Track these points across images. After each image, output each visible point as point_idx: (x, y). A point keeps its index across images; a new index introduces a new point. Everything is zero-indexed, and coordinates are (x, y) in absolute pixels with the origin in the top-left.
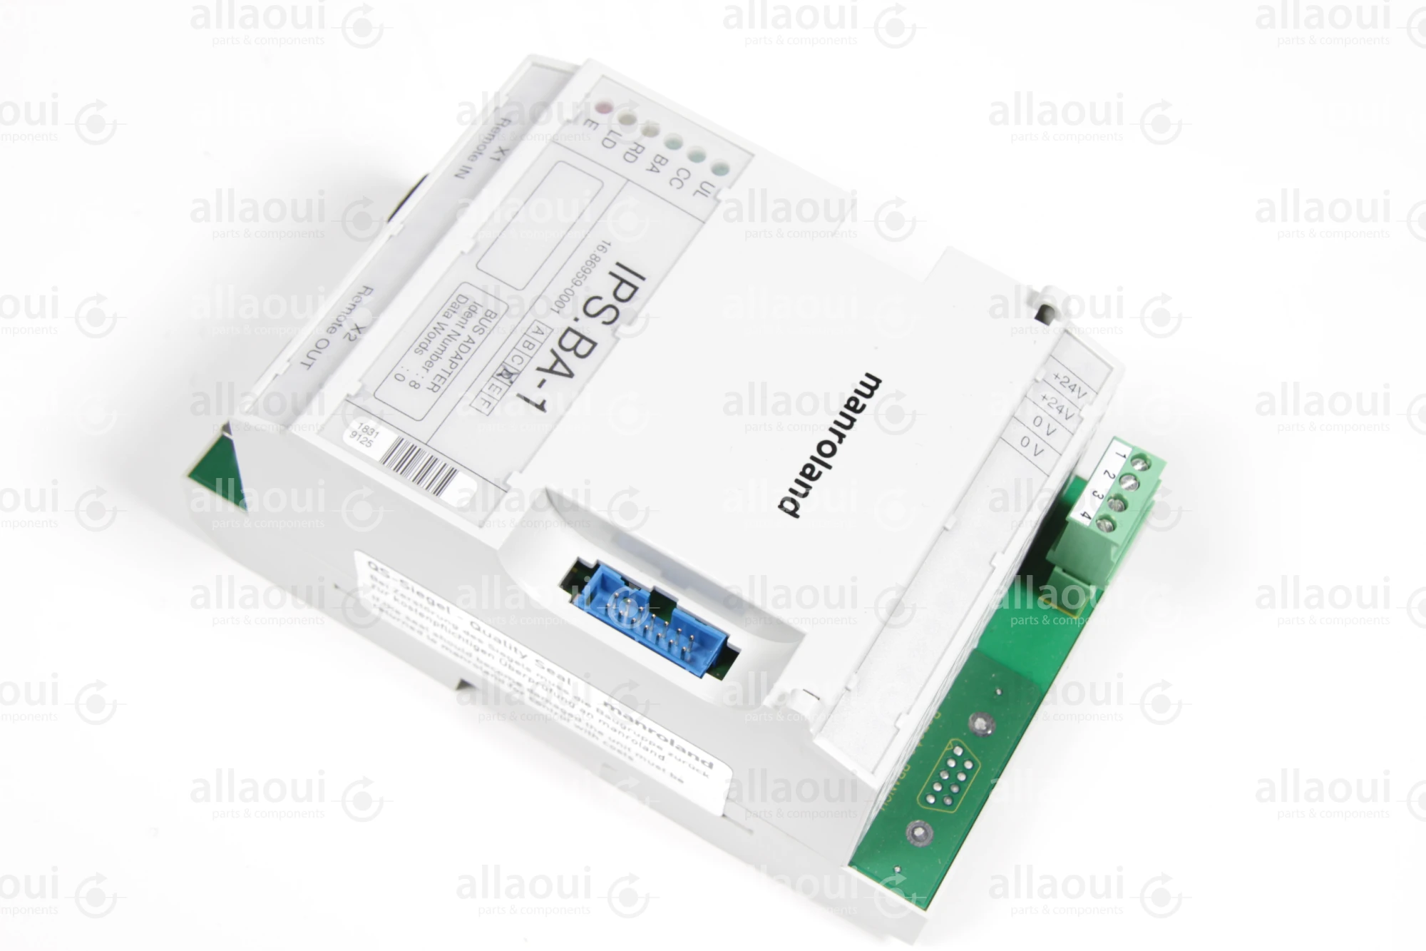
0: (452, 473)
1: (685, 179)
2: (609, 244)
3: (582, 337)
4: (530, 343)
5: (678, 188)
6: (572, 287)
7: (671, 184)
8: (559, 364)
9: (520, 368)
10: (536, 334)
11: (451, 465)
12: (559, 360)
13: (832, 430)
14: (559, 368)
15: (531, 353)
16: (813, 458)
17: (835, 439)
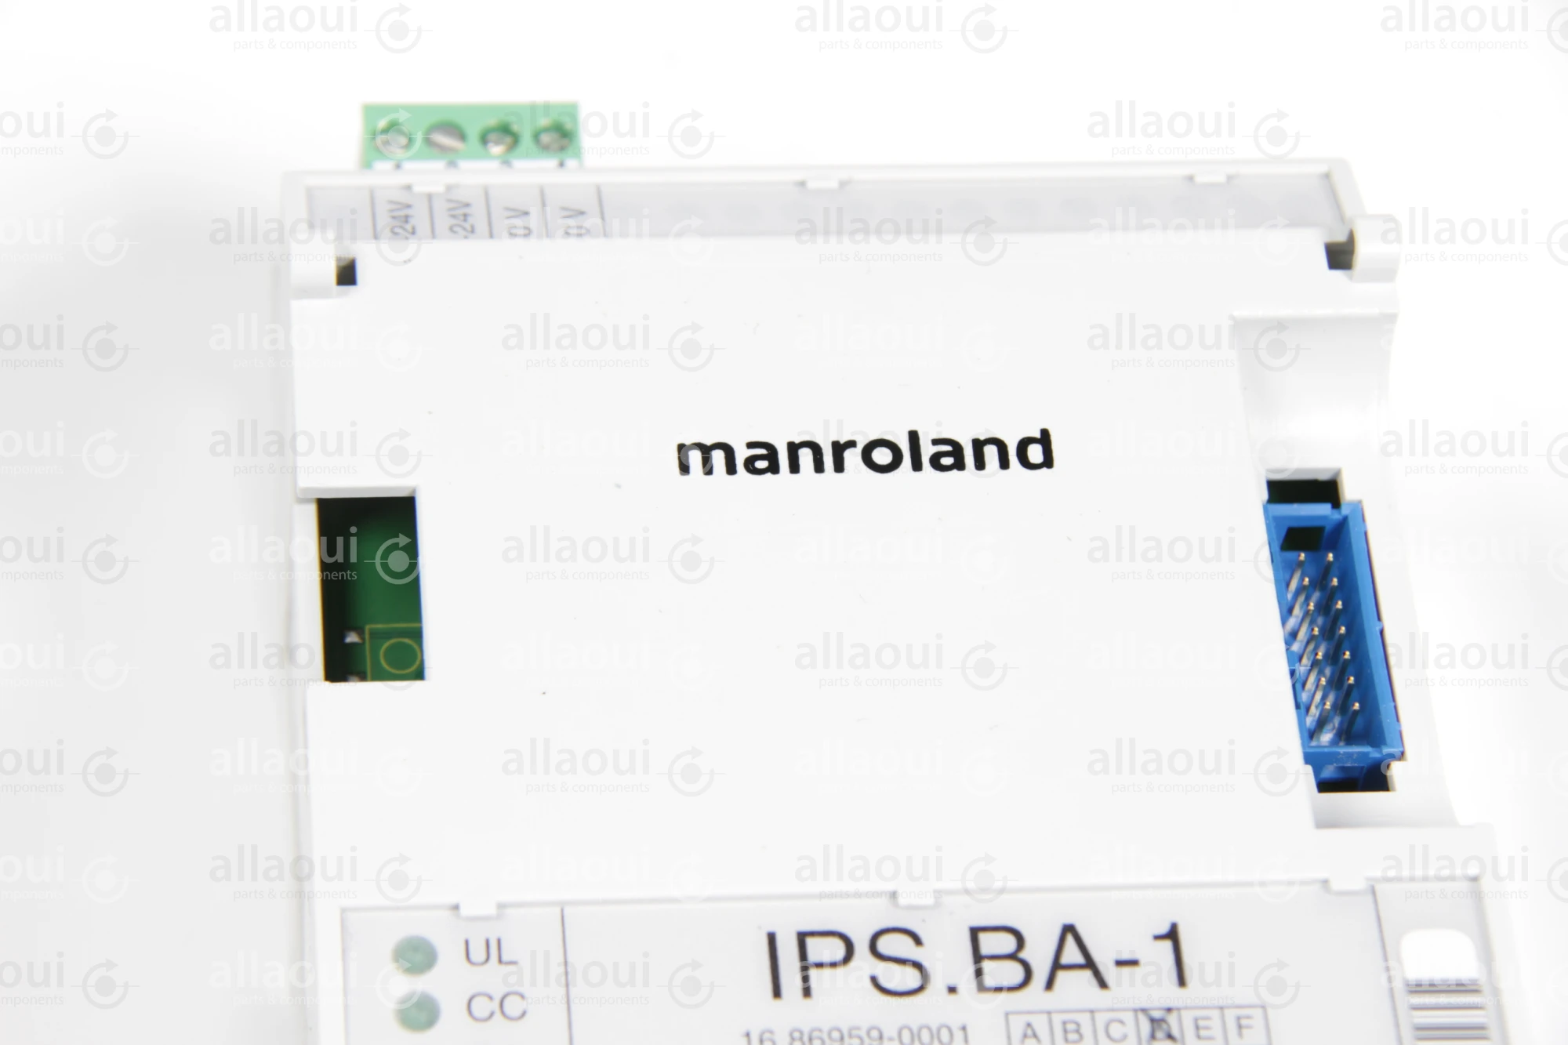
0: (1417, 988)
1: (491, 998)
2: (748, 1035)
3: (978, 958)
4: (1065, 1031)
5: (522, 996)
6: (891, 1039)
7: (524, 1014)
8: (1065, 959)
9: (1129, 1017)
10: (1039, 1033)
11: (1405, 1000)
12: (1057, 966)
13: (839, 467)
14: (1072, 955)
15: (1084, 1020)
16: (917, 466)
17: (852, 457)
